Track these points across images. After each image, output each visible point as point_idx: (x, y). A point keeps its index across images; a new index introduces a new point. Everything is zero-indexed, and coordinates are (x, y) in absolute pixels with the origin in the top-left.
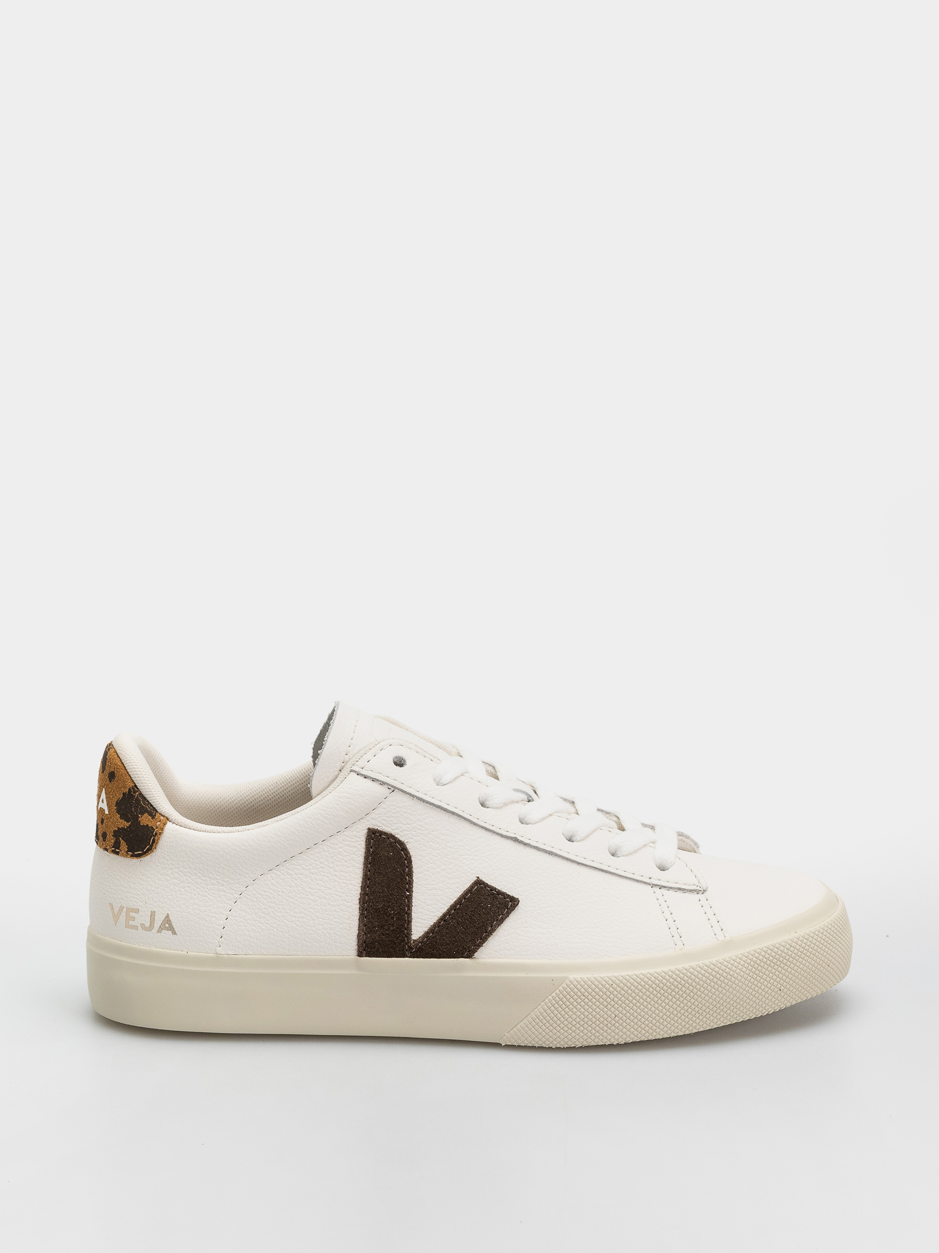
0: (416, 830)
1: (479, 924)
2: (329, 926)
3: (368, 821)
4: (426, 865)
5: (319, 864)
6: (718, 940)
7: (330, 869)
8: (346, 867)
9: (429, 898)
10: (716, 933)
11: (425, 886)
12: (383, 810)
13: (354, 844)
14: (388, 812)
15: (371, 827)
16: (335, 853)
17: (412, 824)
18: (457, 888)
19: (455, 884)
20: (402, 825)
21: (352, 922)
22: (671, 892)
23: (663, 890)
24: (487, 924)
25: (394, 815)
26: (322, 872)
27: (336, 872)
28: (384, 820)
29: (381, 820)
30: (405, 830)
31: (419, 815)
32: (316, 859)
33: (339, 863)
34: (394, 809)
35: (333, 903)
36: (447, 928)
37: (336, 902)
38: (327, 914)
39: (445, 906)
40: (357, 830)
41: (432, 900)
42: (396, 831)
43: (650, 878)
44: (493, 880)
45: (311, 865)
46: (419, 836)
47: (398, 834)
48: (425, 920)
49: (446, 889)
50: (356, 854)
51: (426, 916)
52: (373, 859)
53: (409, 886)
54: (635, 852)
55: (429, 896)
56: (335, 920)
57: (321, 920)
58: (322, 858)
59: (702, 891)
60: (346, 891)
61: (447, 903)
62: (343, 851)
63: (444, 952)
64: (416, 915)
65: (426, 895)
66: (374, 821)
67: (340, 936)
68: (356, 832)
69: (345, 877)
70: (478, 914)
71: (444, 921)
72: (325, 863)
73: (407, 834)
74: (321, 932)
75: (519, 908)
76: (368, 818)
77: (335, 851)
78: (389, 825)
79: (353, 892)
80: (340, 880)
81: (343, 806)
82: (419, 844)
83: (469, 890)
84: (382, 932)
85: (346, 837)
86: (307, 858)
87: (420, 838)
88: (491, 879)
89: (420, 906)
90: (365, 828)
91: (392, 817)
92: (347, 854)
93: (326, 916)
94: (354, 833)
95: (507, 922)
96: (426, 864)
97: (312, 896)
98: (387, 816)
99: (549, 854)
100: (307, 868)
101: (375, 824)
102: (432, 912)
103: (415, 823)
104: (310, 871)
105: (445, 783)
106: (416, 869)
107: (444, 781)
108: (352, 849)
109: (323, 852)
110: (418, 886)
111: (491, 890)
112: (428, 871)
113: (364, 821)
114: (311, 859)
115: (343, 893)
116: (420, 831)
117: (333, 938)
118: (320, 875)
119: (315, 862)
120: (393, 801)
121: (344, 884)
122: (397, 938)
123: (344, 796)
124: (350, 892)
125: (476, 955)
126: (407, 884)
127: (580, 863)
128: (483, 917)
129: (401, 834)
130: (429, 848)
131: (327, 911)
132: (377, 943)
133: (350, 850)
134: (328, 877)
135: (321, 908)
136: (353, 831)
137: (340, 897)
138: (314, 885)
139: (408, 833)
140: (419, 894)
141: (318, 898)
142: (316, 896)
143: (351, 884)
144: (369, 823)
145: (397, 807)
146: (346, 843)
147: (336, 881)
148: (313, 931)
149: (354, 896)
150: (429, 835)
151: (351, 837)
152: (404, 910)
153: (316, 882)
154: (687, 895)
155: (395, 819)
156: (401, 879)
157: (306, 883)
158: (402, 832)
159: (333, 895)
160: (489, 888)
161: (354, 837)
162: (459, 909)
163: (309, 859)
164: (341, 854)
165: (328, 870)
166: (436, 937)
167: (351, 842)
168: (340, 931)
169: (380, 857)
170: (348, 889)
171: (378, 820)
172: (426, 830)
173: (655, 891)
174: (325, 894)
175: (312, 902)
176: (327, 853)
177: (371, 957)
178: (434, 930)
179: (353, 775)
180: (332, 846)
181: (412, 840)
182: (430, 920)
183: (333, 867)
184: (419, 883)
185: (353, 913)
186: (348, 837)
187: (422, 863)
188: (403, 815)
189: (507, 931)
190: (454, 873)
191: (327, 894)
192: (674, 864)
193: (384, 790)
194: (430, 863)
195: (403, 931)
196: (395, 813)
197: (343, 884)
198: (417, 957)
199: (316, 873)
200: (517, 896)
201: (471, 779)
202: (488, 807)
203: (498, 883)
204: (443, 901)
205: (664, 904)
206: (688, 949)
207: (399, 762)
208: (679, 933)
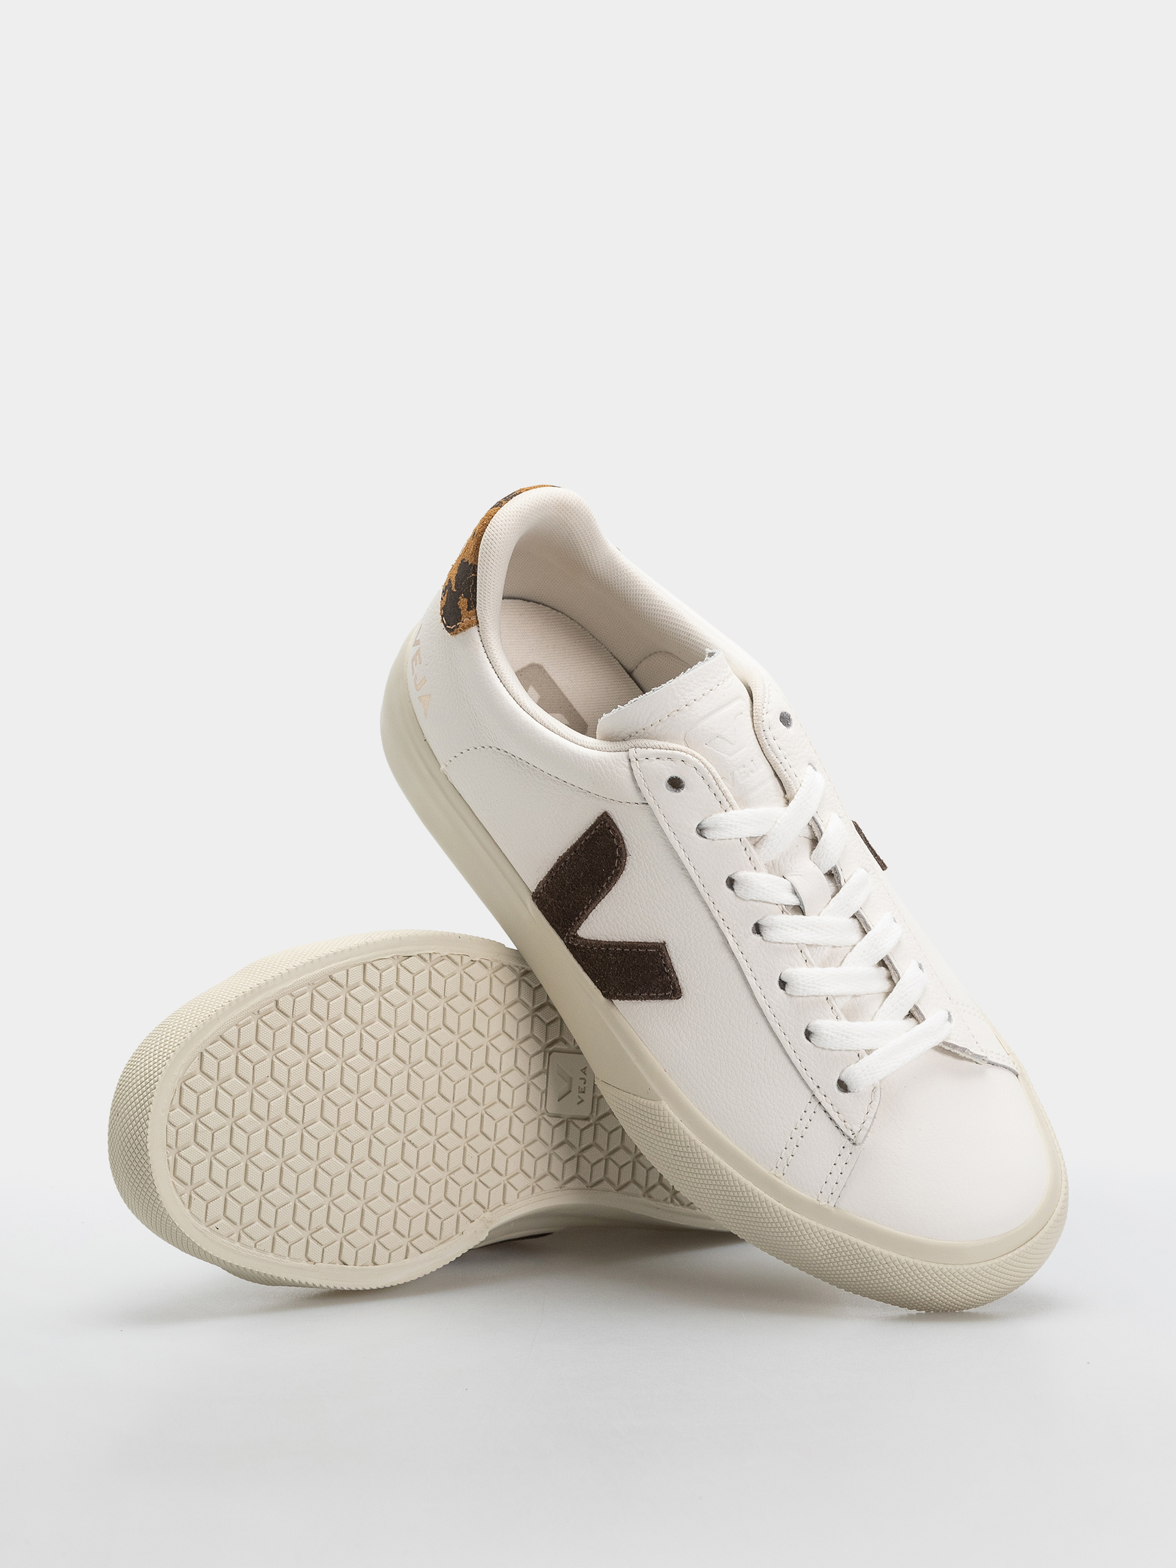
0: (645, 852)
1: (632, 981)
3: (610, 806)
4: (631, 889)
6: (818, 1200)
8: (568, 821)
9: (612, 917)
12: (627, 810)
13: (586, 811)
14: (630, 816)
15: (608, 812)
17: (644, 844)
18: (641, 933)
19: (642, 928)
20: (635, 839)
23: (818, 1107)
24: (638, 988)
25: (634, 823)
27: (558, 817)
28: (623, 818)
29: (620, 816)
30: (635, 844)
31: (656, 844)
34: (637, 819)
39: (618, 937)
40: (597, 803)
41: (614, 921)
42: (627, 837)
43: (818, 1087)
47: (628, 841)
48: (595, 931)
50: (583, 820)
51: (598, 929)
52: (590, 842)
53: (602, 892)
55: (613, 914)
59: (854, 1141)
61: (624, 936)
63: (590, 970)
64: (592, 919)
65: (612, 912)
66: (615, 810)
68: (595, 805)
69: (562, 828)
70: (637, 973)
71: (607, 949)
75: (678, 1001)
76: (612, 803)
78: (625, 827)
82: (639, 869)
83: (647, 944)
87: (644, 863)
88: (676, 955)
89: (600, 916)
90: (603, 809)
91: (631, 823)
92: (576, 813)
94: (592, 804)
95: (657, 1003)
98: (626, 817)
101: (614, 813)
103: (648, 848)
105: (708, 837)
107: (707, 834)
108: (582, 813)
109: (559, 791)
110: (611, 898)
111: (665, 964)
112: (629, 895)
113: (607, 802)
116: (647, 857)
120: (637, 812)
122: (563, 919)
126: (602, 887)
128: (640, 980)
129: (630, 844)
130: (644, 878)
133: (580, 813)
136: (592, 802)
139: (636, 848)
140: (607, 905)
145: (640, 819)
146: (581, 804)
149: (558, 850)
150: (653, 868)
151: (588, 804)
152: (583, 906)
154: (837, 1132)
155: (632, 827)
156: (600, 880)
158: (631, 842)
160: (666, 961)
162: (626, 952)
164: (571, 807)
167: (585, 807)
169: (596, 845)
171: (619, 812)
172: (653, 861)
173: (811, 1102)
177: (539, 910)
178: (593, 946)
179: (625, 756)
180: (568, 793)
181: (635, 858)
182: (599, 934)
183: (559, 810)
184: (614, 897)
186: (585, 800)
188: (641, 830)
190: (649, 918)
192: (859, 1093)
194: (636, 891)
195: (574, 919)
198: (572, 953)
200: (684, 991)
201: (745, 849)
202: (733, 889)
203: (679, 964)
204: (621, 931)
205: (806, 1121)
206: (783, 1182)
207: (676, 784)
208: (789, 1161)
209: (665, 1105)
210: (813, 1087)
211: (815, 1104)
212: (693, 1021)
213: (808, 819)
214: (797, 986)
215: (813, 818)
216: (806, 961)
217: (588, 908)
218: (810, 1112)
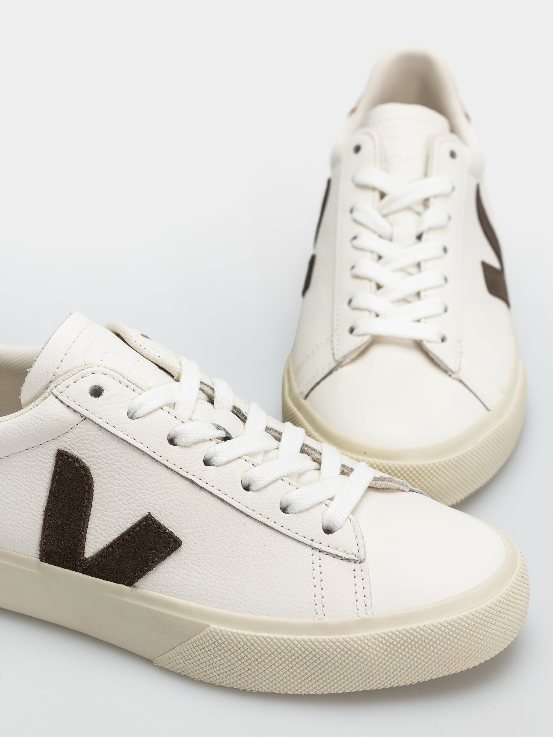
0: (101, 458)
1: (142, 557)
2: (18, 528)
3: (59, 443)
4: (106, 493)
5: (15, 472)
6: (359, 616)
7: (23, 479)
8: (36, 480)
9: (103, 524)
10: (359, 608)
11: (102, 512)
12: (72, 435)
13: (45, 460)
14: (78, 438)
15: (61, 448)
16: (28, 466)
17: (98, 452)
18: (130, 519)
19: (128, 515)
20: (89, 452)
21: (37, 530)
22: (329, 558)
23: (321, 554)
24: (148, 560)
25: (83, 441)
26: (17, 479)
27: (28, 483)
28: (73, 444)
29: (71, 444)
30: (91, 457)
31: (106, 445)
32: (13, 467)
33: (32, 475)
34: (83, 436)
35: (22, 509)
36: (114, 555)
37: (25, 509)
38: (16, 518)
39: (116, 534)
40: (49, 449)
41: (105, 525)
42: (83, 456)
43: (312, 540)
44: (163, 518)
45: (8, 471)
46: (103, 465)
47: (84, 459)
48: (97, 543)
49: (120, 518)
50: (46, 469)
51: (98, 539)
52: (59, 478)
53: (86, 510)
54: (307, 510)
55: (103, 521)
56: (23, 524)
57: (12, 521)
58: (17, 467)
59: (359, 560)
60: (34, 501)
61: (119, 531)
62: (35, 465)
63: (109, 576)
64: (90, 536)
65: (101, 520)
66: (64, 443)
67: (26, 539)
68: (49, 450)
69: (35, 488)
70: (142, 549)
71: (112, 548)
72: (20, 472)
73: (93, 461)
74: (11, 532)
75: (181, 548)
76: (59, 440)
77: (29, 463)
78: (77, 450)
79: (40, 503)
80: (30, 491)
81: (37, 426)
82: (102, 472)
83: (138, 525)
84: (58, 546)
85: (40, 453)
86: (5, 464)
87: (104, 466)
88: (161, 516)
89: (94, 529)
90: (56, 449)
91: (80, 443)
92: (39, 468)
93: (16, 519)
94: (46, 451)
95: (167, 560)
96: (106, 491)
97: (6, 499)
98: (76, 442)
99: (221, 500)
100: (5, 473)
101: (65, 446)
102: (104, 537)
103: (101, 452)
104: (7, 476)
105: (139, 416)
106: (96, 494)
107: (136, 415)
108: (43, 465)
109: (19, 462)
110: (95, 510)
111: (158, 528)
112: (106, 498)
113: (56, 441)
114: (9, 466)
115: (32, 503)
116: (104, 460)
117: (21, 540)
118: (15, 482)
119: (11, 470)
120: (83, 429)
121: (34, 495)
122: (71, 554)
123: (39, 418)
124: (38, 503)
125: (137, 584)
126: (85, 507)
127: (248, 515)
128: (147, 551)
129: (88, 459)
130: (110, 477)
131: (17, 515)
132: (54, 554)
133: (42, 465)
134: (20, 485)
135: (12, 511)
136: (45, 449)
137: (29, 505)
138: (9, 489)
139: (94, 459)
140: (95, 518)
141: (11, 502)
142: (9, 500)
143: (39, 496)
144: (59, 444)
145: (86, 435)
146: (39, 458)
147: (27, 490)
148: (5, 529)
149: (40, 507)
150: (112, 465)
151: (44, 454)
152: (79, 530)
153: (10, 488)
154: (344, 562)
155: (83, 445)
156: (81, 502)
157: (2, 486)
158: (88, 458)
159: (23, 502)
160: (157, 525)
161: (46, 454)
162: (126, 540)
163: (7, 466)
164: (33, 467)
165: (21, 479)
166: (102, 561)
167: (43, 458)
168: (26, 535)
169: (65, 477)
170: (36, 500)
171: (68, 443)
172: (110, 460)
173: (314, 553)
174: (17, 500)
175: (6, 504)
176: (22, 463)
177: (50, 564)
178: (102, 555)
179: (52, 397)
180: (27, 458)
181: (96, 467)
182: (101, 543)
183: (26, 477)
184: (97, 508)
185: (38, 522)
186: (41, 453)
187: (102, 490)
188: (90, 443)
189: (166, 568)
190: (129, 504)
191: (19, 500)
192: (341, 527)
193: (77, 418)
194: (110, 491)
195: (76, 549)
196: (83, 440)
197: (32, 495)
198: (87, 574)
199: (11, 480)
200: (182, 538)
201: (169, 413)
202: (176, 445)
203: (168, 522)
204: (115, 529)
205: (318, 569)
206: (328, 620)
207: (97, 392)
208: (323, 602)
209: (214, 626)
210: (309, 542)
211: (316, 553)
212: (199, 554)
213: (198, 386)
214: (257, 480)
215: (201, 382)
216: (253, 464)
217: (83, 529)
218: (317, 561)
